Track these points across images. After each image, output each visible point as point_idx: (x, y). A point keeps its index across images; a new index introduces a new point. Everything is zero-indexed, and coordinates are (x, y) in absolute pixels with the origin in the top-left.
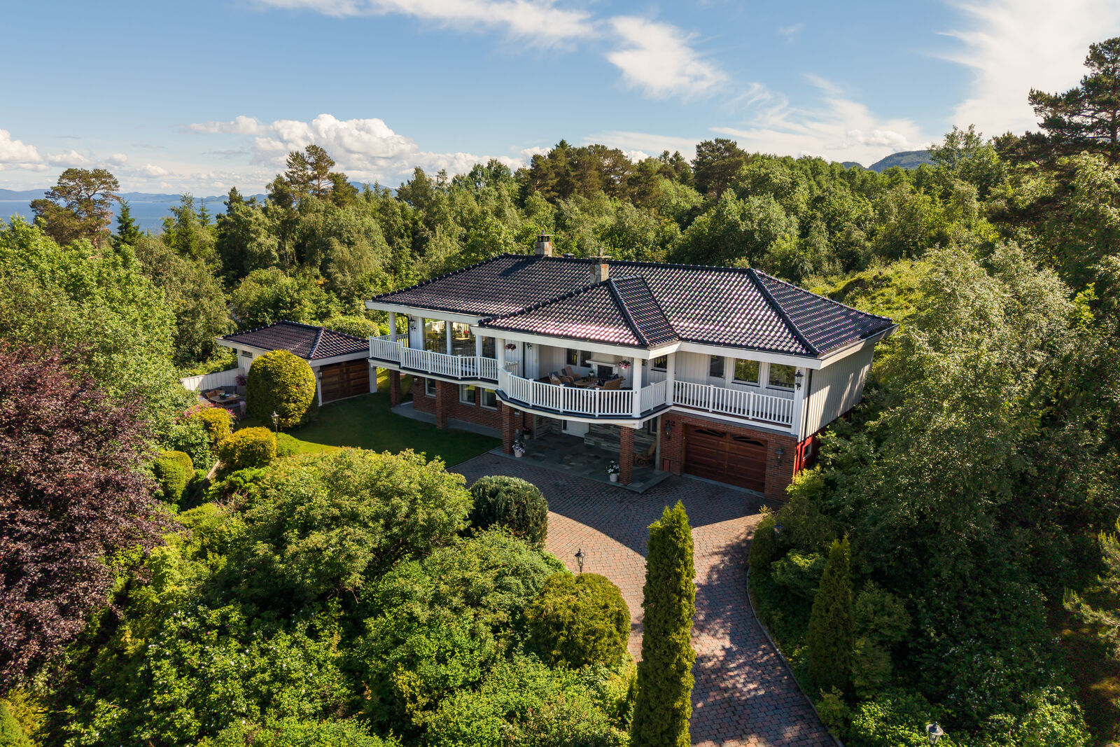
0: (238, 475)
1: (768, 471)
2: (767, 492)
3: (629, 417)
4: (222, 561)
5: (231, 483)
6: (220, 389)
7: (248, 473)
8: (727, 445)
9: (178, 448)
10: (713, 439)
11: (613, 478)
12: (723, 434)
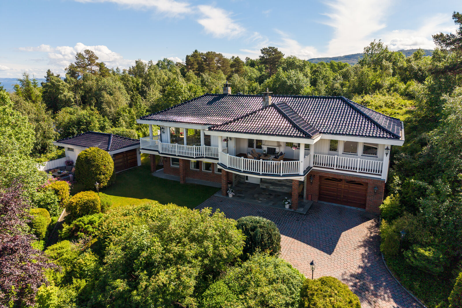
0: (80, 221)
1: (368, 198)
2: (367, 208)
3: (298, 175)
4: (83, 283)
5: (76, 225)
6: (57, 168)
7: (86, 219)
8: (343, 185)
9: (40, 206)
10: (335, 183)
11: (287, 207)
12: (341, 180)
